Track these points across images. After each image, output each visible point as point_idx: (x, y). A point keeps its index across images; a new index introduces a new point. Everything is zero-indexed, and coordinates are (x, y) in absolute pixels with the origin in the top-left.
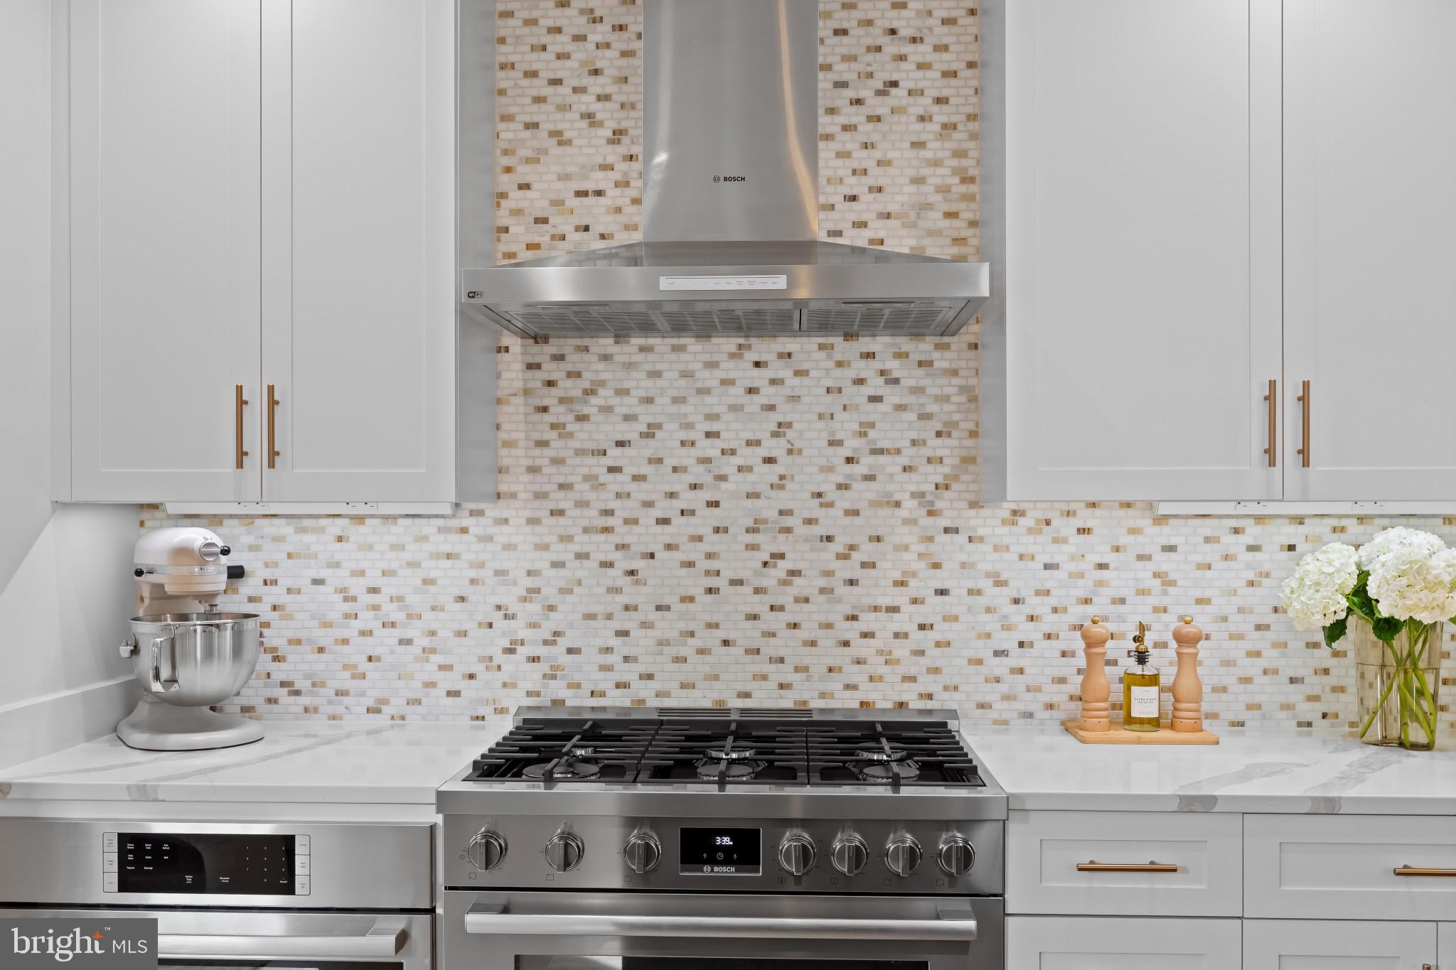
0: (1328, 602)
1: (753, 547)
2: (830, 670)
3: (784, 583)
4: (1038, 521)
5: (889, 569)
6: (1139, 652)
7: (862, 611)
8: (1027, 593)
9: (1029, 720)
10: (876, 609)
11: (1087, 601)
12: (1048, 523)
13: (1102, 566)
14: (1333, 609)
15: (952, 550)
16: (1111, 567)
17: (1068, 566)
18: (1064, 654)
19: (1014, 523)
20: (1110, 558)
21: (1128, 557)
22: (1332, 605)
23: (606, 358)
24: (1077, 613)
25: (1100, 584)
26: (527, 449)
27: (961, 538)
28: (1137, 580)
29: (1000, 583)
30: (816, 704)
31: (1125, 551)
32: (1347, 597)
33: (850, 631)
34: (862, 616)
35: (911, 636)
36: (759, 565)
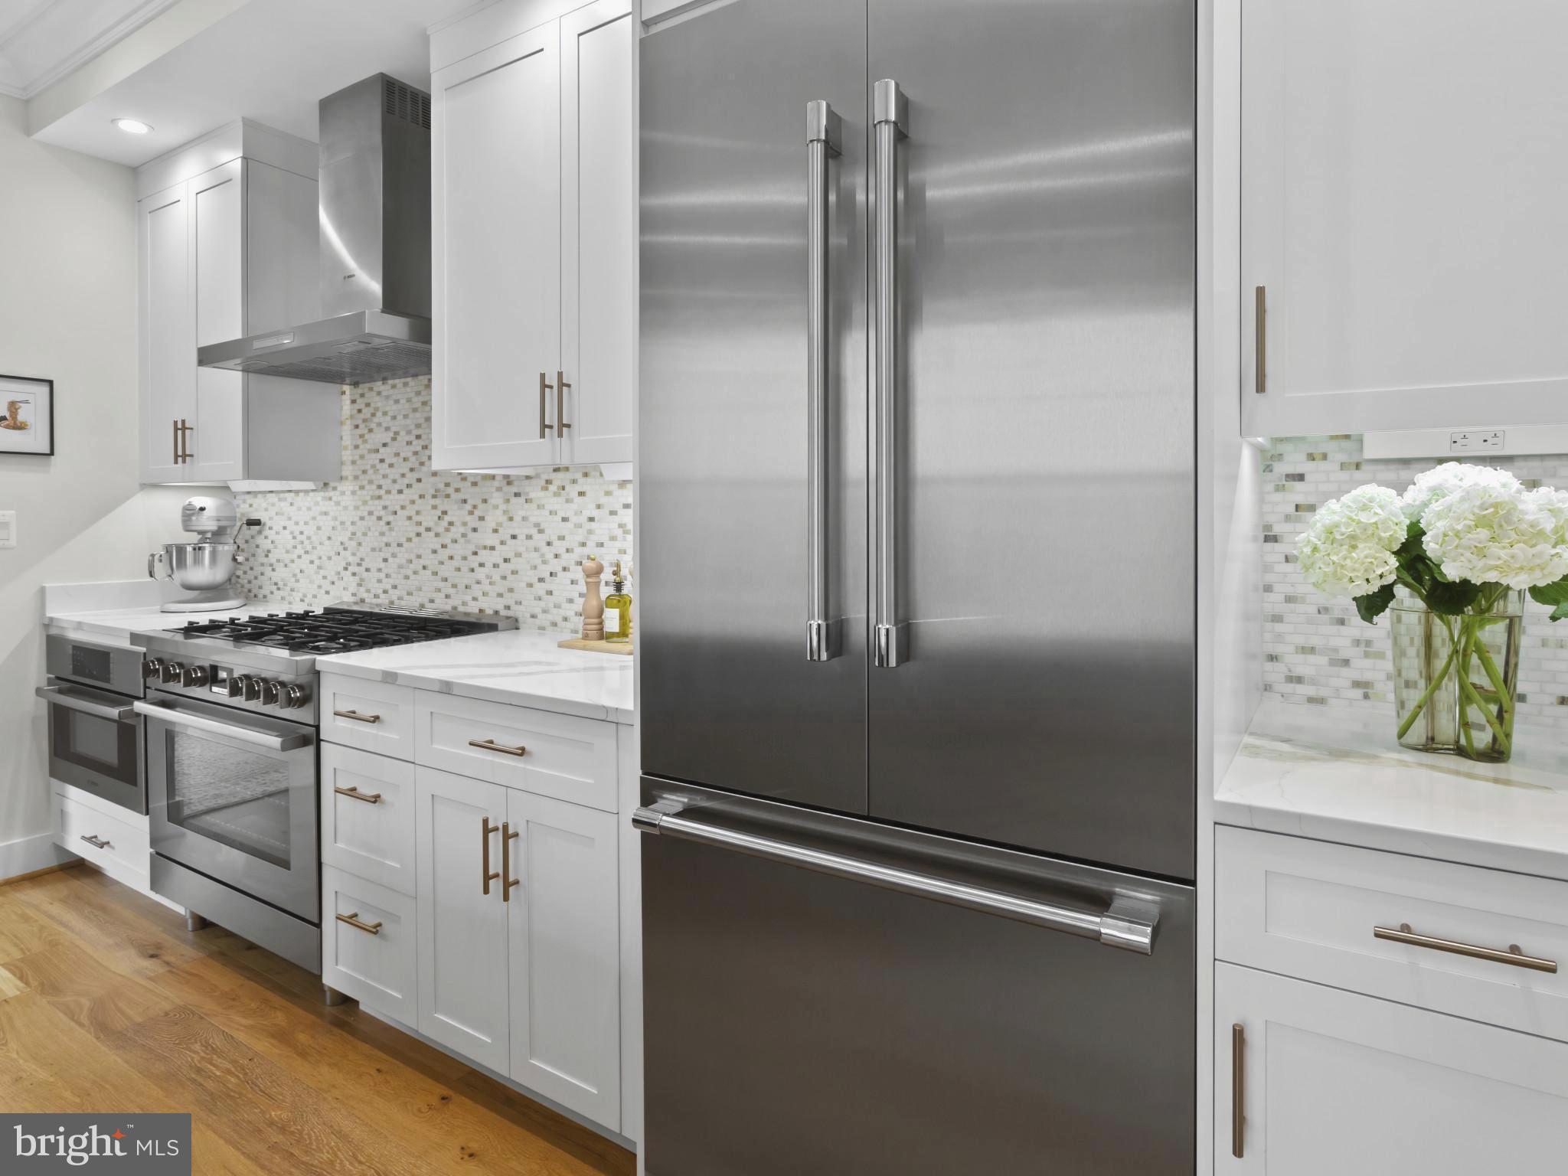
0: (1371, 563)
1: (434, 507)
2: (466, 587)
3: (447, 530)
4: (558, 487)
5: (491, 522)
6: (617, 583)
7: (479, 549)
8: (554, 538)
9: (555, 628)
10: (485, 548)
11: (584, 544)
12: (563, 488)
13: (591, 519)
14: (1379, 572)
15: (518, 507)
16: (596, 519)
17: (574, 519)
18: (572, 582)
19: (546, 489)
20: (595, 513)
21: (605, 512)
22: (1377, 566)
23: (379, 393)
24: (579, 552)
25: (590, 532)
26: (351, 450)
27: (522, 500)
28: (609, 529)
29: (541, 531)
30: (461, 609)
31: (603, 508)
32: (1396, 553)
33: (474, 562)
34: (480, 552)
35: (500, 566)
36: (437, 518)
